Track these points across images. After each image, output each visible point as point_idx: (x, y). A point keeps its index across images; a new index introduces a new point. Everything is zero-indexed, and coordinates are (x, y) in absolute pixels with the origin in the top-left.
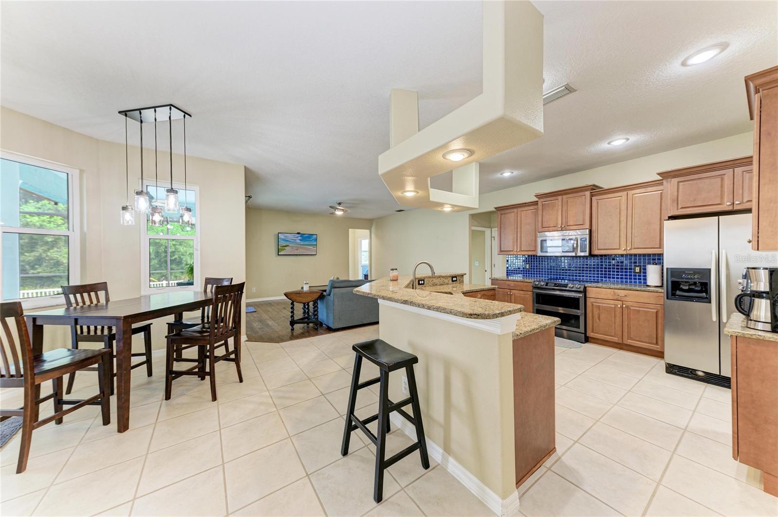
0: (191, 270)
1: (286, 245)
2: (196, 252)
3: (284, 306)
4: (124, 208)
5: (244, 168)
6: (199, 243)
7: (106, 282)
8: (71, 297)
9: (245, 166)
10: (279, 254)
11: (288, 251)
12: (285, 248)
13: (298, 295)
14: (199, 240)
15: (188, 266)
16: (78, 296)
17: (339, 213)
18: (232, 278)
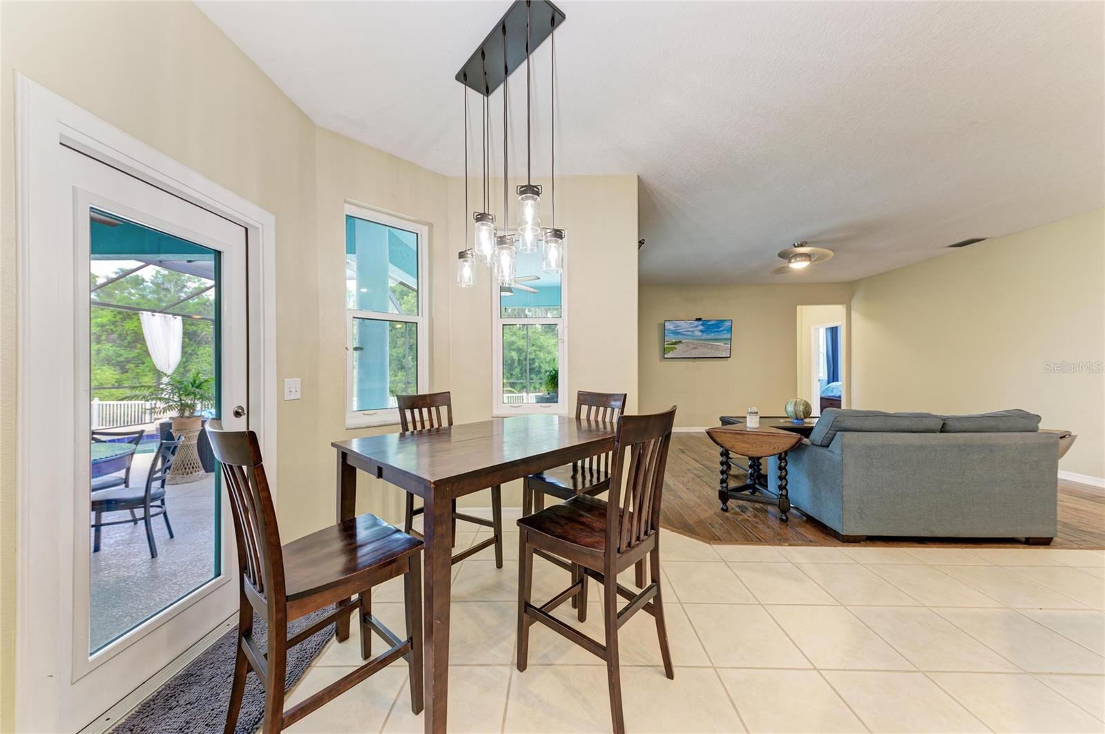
0: (554, 380)
1: (677, 340)
2: (562, 344)
3: (681, 448)
4: (462, 255)
5: (636, 179)
6: (566, 330)
7: (449, 392)
8: (408, 413)
9: (638, 177)
10: (666, 356)
11: (679, 351)
12: (675, 346)
13: (739, 437)
14: (566, 324)
15: (548, 373)
16: (416, 411)
17: (798, 266)
18: (626, 394)
